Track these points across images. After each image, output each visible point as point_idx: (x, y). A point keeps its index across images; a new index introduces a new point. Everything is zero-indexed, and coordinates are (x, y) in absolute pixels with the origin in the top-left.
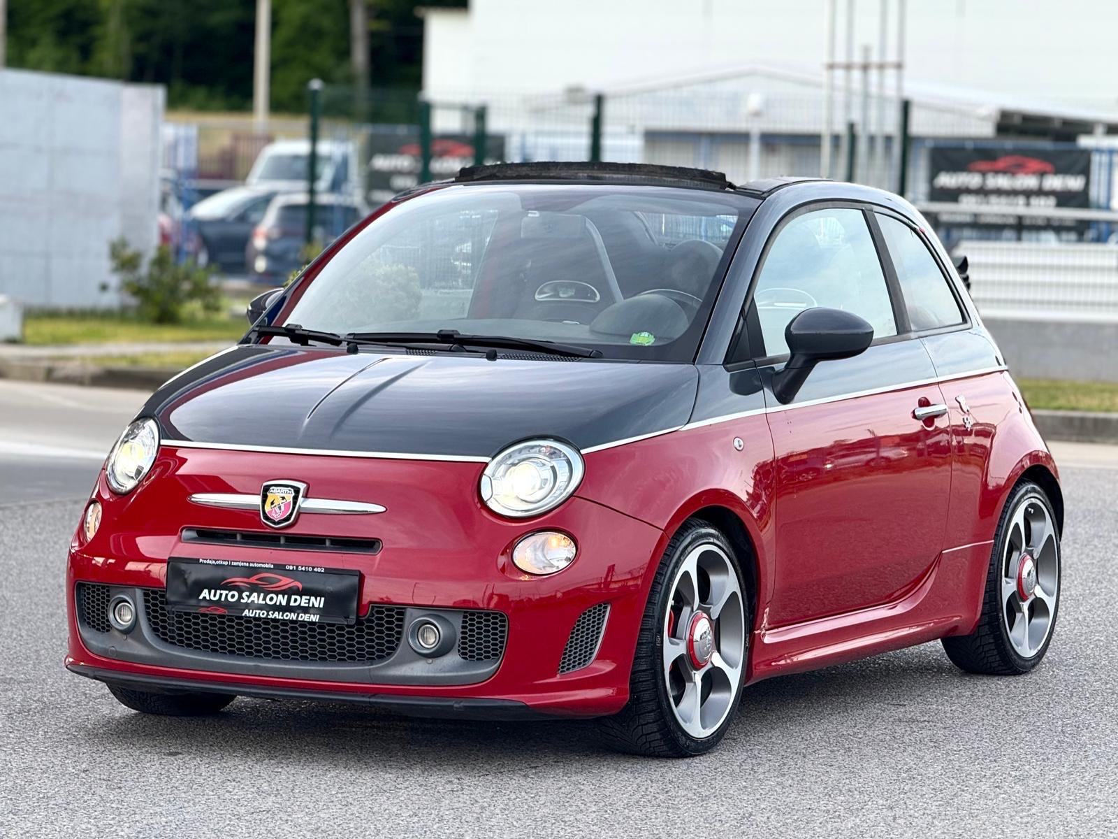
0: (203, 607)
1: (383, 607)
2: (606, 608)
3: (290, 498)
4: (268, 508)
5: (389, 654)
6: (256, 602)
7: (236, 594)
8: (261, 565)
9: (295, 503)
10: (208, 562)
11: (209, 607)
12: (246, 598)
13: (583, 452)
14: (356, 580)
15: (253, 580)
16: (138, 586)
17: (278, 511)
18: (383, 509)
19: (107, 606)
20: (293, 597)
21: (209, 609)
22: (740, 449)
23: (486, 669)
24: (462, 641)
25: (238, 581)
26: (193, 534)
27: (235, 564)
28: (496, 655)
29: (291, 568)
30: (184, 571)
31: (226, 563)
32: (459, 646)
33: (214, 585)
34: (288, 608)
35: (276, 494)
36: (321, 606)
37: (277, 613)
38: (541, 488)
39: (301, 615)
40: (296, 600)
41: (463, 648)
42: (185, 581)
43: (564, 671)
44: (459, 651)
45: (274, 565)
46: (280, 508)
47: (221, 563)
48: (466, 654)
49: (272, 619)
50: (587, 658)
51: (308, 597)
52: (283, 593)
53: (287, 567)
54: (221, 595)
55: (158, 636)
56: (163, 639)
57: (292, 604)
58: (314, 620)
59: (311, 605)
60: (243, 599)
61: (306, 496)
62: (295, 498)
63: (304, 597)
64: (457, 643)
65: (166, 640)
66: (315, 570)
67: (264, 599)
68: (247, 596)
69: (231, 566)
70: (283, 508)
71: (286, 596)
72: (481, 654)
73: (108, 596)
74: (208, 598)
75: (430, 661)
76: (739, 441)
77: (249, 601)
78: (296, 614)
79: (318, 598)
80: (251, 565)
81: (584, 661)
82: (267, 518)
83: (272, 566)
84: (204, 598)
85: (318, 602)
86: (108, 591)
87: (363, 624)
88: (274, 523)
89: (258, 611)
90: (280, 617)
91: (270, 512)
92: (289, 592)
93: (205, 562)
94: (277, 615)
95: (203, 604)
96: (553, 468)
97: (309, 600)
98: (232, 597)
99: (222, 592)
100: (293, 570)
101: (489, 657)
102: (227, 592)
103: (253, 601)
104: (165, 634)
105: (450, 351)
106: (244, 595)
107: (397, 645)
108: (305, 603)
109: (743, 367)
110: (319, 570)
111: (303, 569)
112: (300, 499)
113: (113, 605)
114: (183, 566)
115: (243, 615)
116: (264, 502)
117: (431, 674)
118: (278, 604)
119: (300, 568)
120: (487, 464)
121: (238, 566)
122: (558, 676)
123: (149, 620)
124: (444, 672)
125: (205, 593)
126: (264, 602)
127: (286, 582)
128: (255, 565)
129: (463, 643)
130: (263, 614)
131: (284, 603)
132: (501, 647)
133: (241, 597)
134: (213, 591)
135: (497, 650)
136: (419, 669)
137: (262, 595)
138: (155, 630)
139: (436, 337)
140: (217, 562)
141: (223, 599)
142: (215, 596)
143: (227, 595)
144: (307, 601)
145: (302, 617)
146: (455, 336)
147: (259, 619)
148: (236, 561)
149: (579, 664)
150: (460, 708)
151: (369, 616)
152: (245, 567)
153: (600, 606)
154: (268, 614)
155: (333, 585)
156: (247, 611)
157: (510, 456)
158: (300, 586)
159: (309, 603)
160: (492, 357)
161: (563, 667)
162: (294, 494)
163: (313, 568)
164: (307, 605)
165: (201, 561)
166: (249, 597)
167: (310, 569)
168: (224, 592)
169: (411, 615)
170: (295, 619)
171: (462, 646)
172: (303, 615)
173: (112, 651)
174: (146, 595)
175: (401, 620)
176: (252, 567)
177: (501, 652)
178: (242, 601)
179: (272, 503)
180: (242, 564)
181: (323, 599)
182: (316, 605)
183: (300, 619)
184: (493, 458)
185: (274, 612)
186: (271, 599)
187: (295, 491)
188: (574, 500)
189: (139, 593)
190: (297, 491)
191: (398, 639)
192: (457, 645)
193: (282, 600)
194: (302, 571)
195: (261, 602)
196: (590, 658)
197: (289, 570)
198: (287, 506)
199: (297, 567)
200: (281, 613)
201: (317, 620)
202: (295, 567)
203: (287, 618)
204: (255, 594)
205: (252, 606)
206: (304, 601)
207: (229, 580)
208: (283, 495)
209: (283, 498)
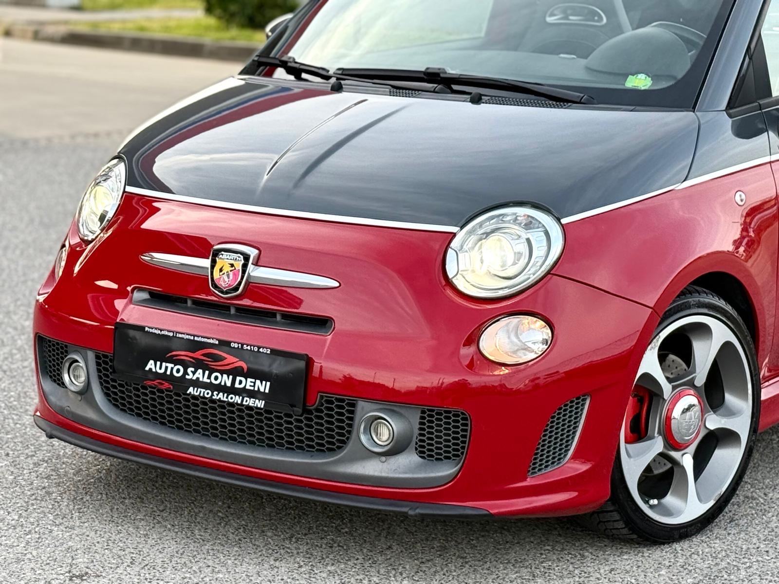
0: (148, 379)
1: (332, 397)
2: (584, 400)
3: (239, 265)
4: (216, 274)
5: (339, 448)
6: (201, 380)
7: (182, 369)
8: (206, 340)
9: (244, 272)
10: (154, 331)
12: (191, 374)
13: (564, 221)
14: (302, 364)
15: (198, 355)
16: (91, 349)
17: (226, 279)
18: (336, 284)
19: (62, 362)
20: (238, 379)
22: (741, 203)
23: (446, 471)
24: (419, 438)
25: (182, 354)
26: (145, 296)
27: (180, 336)
28: (458, 456)
29: (236, 346)
30: (132, 338)
31: (171, 334)
32: (417, 443)
33: (159, 356)
34: (232, 390)
35: (224, 260)
36: (267, 391)
37: (221, 394)
38: (514, 264)
39: (245, 399)
40: (241, 382)
41: (421, 446)
42: (132, 349)
43: (535, 473)
44: (416, 449)
45: (219, 341)
46: (228, 276)
47: (166, 333)
48: (424, 452)
49: (216, 400)
50: (562, 456)
51: (253, 380)
52: (228, 372)
53: (233, 345)
54: (166, 368)
55: (109, 400)
56: (114, 405)
57: (237, 385)
58: (259, 406)
59: (256, 389)
60: (188, 375)
61: (256, 264)
62: (245, 266)
63: (249, 380)
64: (414, 440)
65: (116, 406)
66: (261, 350)
67: (209, 377)
68: (192, 371)
69: (176, 337)
70: (231, 276)
71: (231, 377)
72: (441, 454)
73: (63, 354)
74: (154, 370)
75: (383, 459)
76: (740, 196)
77: (194, 378)
78: (241, 397)
79: (264, 382)
80: (196, 338)
81: (559, 459)
82: (216, 286)
83: (217, 342)
84: (150, 369)
85: (264, 387)
87: (312, 414)
88: (222, 292)
89: (203, 390)
90: (225, 399)
91: (219, 279)
92: (235, 372)
93: (151, 330)
94: (221, 396)
95: (151, 376)
96: (528, 240)
97: (255, 383)
98: (177, 371)
99: (168, 364)
100: (238, 348)
101: (449, 458)
102: (173, 365)
103: (198, 378)
104: (116, 400)
105: (434, 92)
106: (190, 370)
107: (348, 438)
108: (251, 386)
109: (746, 111)
110: (265, 351)
111: (249, 348)
112: (250, 267)
113: (67, 365)
114: (131, 333)
115: (188, 392)
116: (213, 267)
117: (384, 475)
118: (223, 384)
119: (245, 347)
120: (454, 235)
121: (183, 338)
122: (528, 479)
123: (101, 384)
124: (400, 473)
125: (151, 365)
126: (208, 381)
127: (231, 361)
128: (199, 339)
129: (421, 441)
130: (208, 394)
131: (229, 384)
132: (463, 448)
133: (185, 373)
134: (158, 363)
135: (458, 450)
136: (373, 468)
137: (207, 373)
138: (107, 395)
139: (422, 75)
140: (163, 333)
141: (168, 373)
142: (160, 368)
143: (172, 369)
144: (252, 384)
145: (246, 401)
146: (442, 75)
147: (204, 398)
148: (181, 334)
149: (553, 463)
150: (416, 516)
151: (317, 406)
152: (191, 340)
153: (578, 398)
154: (212, 395)
155: (279, 367)
156: (191, 388)
157: (481, 225)
158: (245, 366)
159: (254, 386)
160: (476, 100)
161: (534, 469)
162: (243, 262)
163: (259, 348)
164: (252, 389)
165: (146, 329)
166: (194, 373)
167: (256, 349)
168: (170, 366)
169: (363, 408)
170: (239, 402)
171: (419, 443)
172: (248, 399)
173: (67, 411)
174: (97, 357)
175: (352, 412)
176: (197, 341)
177: (462, 453)
178: (187, 377)
179: (221, 270)
180: (187, 337)
181: (268, 383)
182: (262, 390)
183: (244, 403)
184: (462, 228)
185: (219, 393)
186: (216, 378)
187: (244, 258)
188: (551, 278)
189: (91, 355)
190: (246, 258)
191: (349, 432)
192: (413, 443)
193: (226, 380)
194: (247, 349)
195: (206, 380)
196: (565, 456)
197: (234, 347)
198: (236, 274)
199: (242, 345)
200: (226, 395)
201: (262, 407)
202: (240, 345)
203: (231, 401)
204: (200, 371)
205: (197, 383)
206: (249, 383)
207: (174, 353)
208: (232, 262)
209: (232, 265)
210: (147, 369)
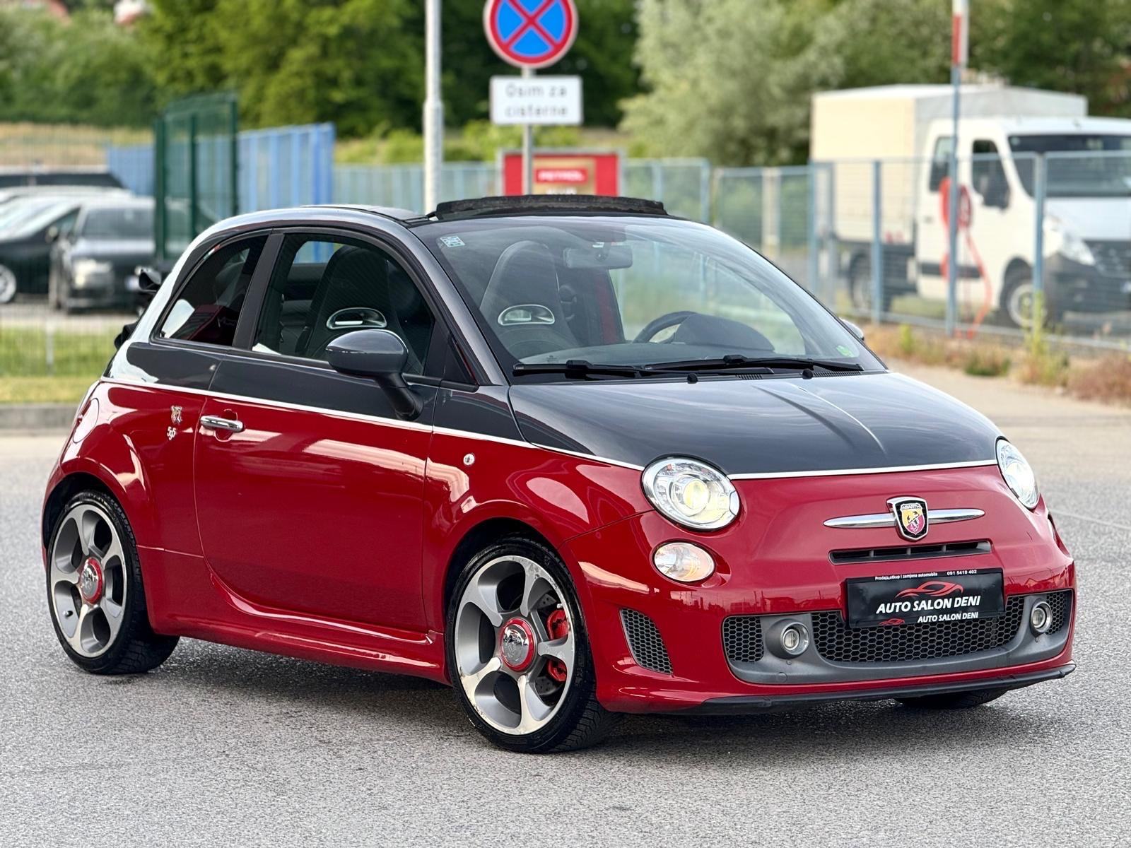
0: (882, 621)
3: (920, 512)
4: (905, 523)
6: (926, 609)
7: (909, 604)
8: (927, 575)
10: (883, 578)
11: (888, 620)
14: (999, 576)
15: (920, 589)
16: (807, 611)
17: (915, 525)
18: (983, 512)
19: (758, 636)
20: (956, 600)
21: (889, 622)
25: (909, 591)
27: (906, 576)
29: (951, 573)
30: (862, 590)
31: (898, 577)
33: (889, 598)
34: (952, 610)
35: (908, 510)
36: (978, 604)
37: (945, 616)
39: (964, 614)
40: (958, 602)
42: (864, 600)
45: (938, 573)
46: (915, 521)
47: (894, 577)
49: (941, 622)
51: (967, 598)
52: (948, 597)
53: (948, 573)
54: (895, 607)
55: (823, 655)
56: (828, 657)
57: (956, 606)
58: (974, 617)
59: (969, 604)
60: (915, 607)
62: (924, 512)
63: (964, 598)
66: (970, 572)
67: (932, 605)
69: (903, 579)
70: (918, 522)
71: (951, 600)
73: (759, 626)
74: (884, 612)
77: (920, 609)
78: (960, 614)
79: (976, 597)
80: (920, 576)
82: (907, 533)
83: (937, 574)
84: (881, 612)
85: (975, 601)
86: (758, 622)
88: (914, 536)
89: (930, 617)
90: (949, 619)
91: (909, 526)
93: (880, 578)
94: (946, 618)
95: (881, 618)
97: (968, 600)
98: (905, 607)
100: (953, 575)
102: (901, 603)
103: (923, 608)
106: (915, 604)
108: (965, 603)
110: (973, 572)
111: (961, 573)
112: (928, 512)
114: (861, 586)
115: (919, 621)
116: (901, 518)
118: (944, 607)
119: (958, 573)
121: (909, 578)
123: (817, 642)
125: (882, 608)
126: (932, 608)
127: (949, 586)
128: (923, 575)
130: (935, 618)
131: (949, 606)
133: (913, 607)
134: (889, 605)
137: (930, 602)
138: (822, 650)
140: (891, 578)
141: (897, 611)
142: (890, 609)
143: (900, 606)
145: (965, 616)
147: (933, 623)
148: (906, 574)
152: (915, 578)
154: (939, 618)
155: (984, 582)
156: (921, 618)
158: (961, 588)
159: (967, 603)
162: (922, 508)
164: (965, 605)
165: (876, 578)
166: (919, 605)
167: (966, 572)
168: (898, 604)
170: (960, 618)
172: (966, 614)
174: (815, 618)
175: (1022, 607)
176: (920, 578)
178: (914, 610)
179: (908, 519)
180: (912, 576)
181: (979, 597)
182: (973, 604)
183: (964, 618)
185: (943, 616)
186: (939, 604)
187: (922, 505)
189: (807, 618)
190: (923, 504)
191: (1018, 625)
193: (947, 603)
194: (960, 575)
197: (950, 576)
198: (920, 518)
199: (956, 572)
200: (948, 615)
201: (978, 616)
202: (954, 572)
203: (954, 619)
204: (924, 602)
205: (923, 613)
206: (964, 601)
207: (902, 593)
208: (915, 510)
209: (916, 513)
210: (878, 612)
